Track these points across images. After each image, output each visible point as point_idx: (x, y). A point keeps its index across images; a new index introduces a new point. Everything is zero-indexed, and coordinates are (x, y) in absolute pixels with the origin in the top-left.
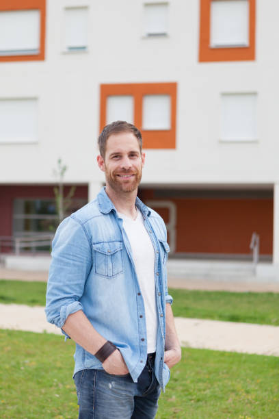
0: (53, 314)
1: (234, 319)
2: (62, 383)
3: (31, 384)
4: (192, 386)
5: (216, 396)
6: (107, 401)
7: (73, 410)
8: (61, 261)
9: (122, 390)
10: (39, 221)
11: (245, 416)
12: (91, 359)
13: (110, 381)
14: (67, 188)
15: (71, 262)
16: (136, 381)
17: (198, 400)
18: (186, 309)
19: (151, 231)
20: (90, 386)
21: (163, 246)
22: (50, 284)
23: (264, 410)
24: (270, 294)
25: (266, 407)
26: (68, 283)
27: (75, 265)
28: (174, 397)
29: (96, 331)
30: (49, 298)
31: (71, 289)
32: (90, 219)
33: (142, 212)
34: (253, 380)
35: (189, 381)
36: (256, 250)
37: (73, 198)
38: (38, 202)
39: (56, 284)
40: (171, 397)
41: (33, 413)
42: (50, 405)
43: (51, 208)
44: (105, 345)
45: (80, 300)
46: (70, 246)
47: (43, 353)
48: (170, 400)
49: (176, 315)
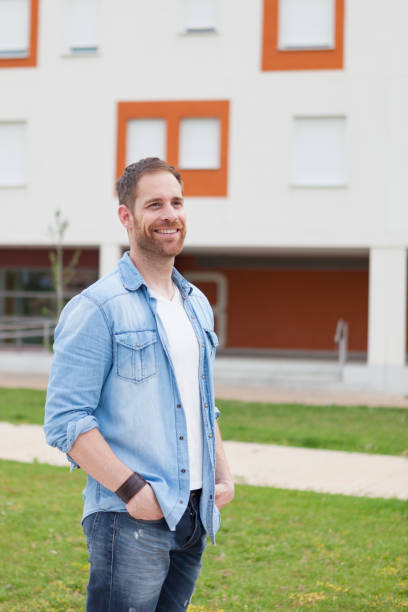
0: (56, 433)
1: (311, 443)
2: (62, 534)
3: (16, 536)
4: (250, 539)
5: (283, 554)
6: (132, 557)
7: (78, 572)
8: (69, 358)
9: (152, 542)
10: (26, 301)
11: (325, 582)
12: (109, 498)
13: (136, 529)
14: (68, 253)
15: (84, 359)
16: (173, 529)
17: (258, 560)
18: (241, 429)
19: (194, 316)
20: (107, 534)
21: (210, 337)
22: (52, 391)
23: (352, 573)
24: (363, 408)
25: (355, 569)
26: (78, 389)
27: (88, 364)
28: (223, 555)
29: (117, 456)
30: (50, 411)
31: (83, 398)
32: (111, 298)
33: (181, 289)
34: (336, 531)
35: (244, 533)
36: (343, 345)
37: (77, 267)
38: (25, 273)
39: (60, 390)
40: (219, 555)
41: (20, 577)
42: (45, 566)
43: (45, 282)
44: (131, 478)
45: (93, 413)
46: (81, 337)
47: (33, 491)
48: (217, 560)
49: (226, 438)
